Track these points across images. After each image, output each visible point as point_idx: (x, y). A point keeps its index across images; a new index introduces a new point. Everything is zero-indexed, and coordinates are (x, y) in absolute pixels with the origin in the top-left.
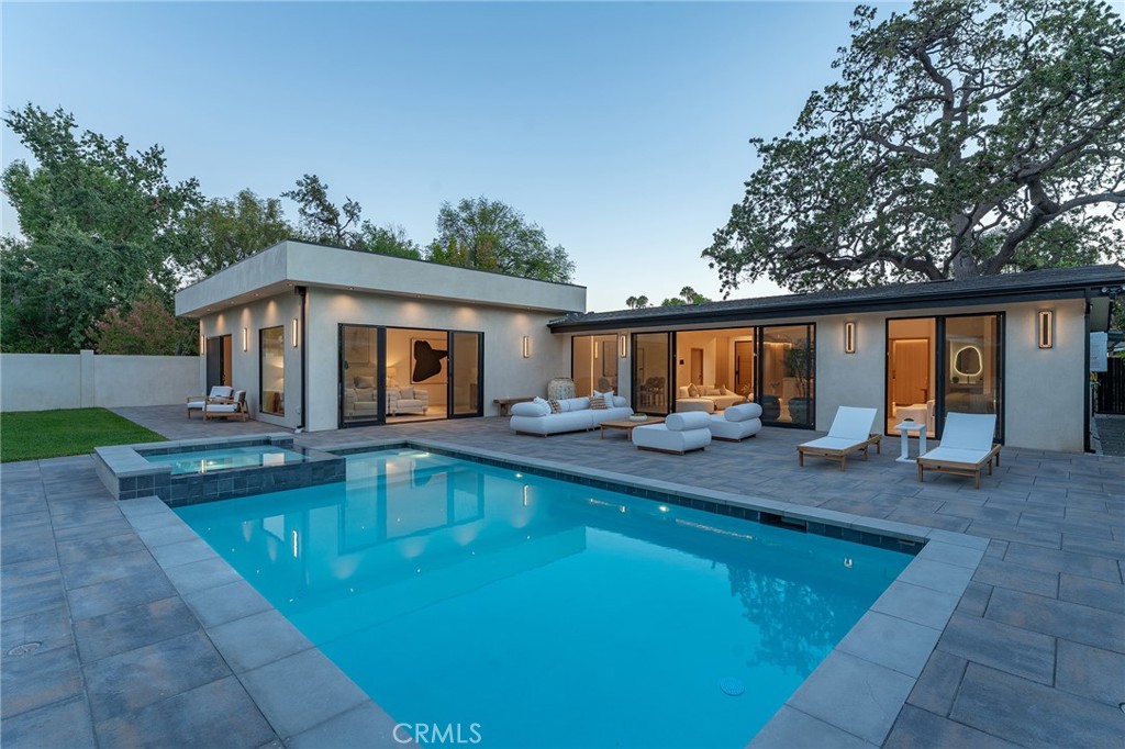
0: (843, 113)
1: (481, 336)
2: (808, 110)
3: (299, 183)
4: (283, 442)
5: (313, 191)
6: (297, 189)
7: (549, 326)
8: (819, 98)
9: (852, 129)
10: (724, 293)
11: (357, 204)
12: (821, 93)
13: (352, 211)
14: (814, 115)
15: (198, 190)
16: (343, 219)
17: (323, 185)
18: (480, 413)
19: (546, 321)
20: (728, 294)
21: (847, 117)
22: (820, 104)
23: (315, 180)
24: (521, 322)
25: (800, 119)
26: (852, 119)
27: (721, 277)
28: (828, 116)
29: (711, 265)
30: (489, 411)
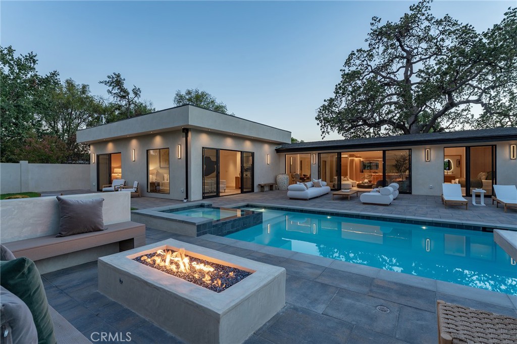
0: (363, 61)
1: (253, 154)
2: (349, 59)
3: (109, 77)
4: (208, 205)
5: (117, 82)
6: (108, 80)
7: (276, 150)
8: (354, 54)
9: (367, 68)
10: (323, 136)
11: (139, 89)
12: (355, 52)
13: (136, 92)
14: (352, 61)
15: (58, 77)
16: (132, 95)
17: (123, 79)
18: (253, 191)
19: (274, 147)
20: (324, 137)
21: (365, 63)
22: (354, 56)
23: (118, 76)
24: (266, 148)
25: (346, 63)
26: (367, 64)
27: (321, 129)
28: (358, 62)
29: (318, 124)
30: (256, 189)
